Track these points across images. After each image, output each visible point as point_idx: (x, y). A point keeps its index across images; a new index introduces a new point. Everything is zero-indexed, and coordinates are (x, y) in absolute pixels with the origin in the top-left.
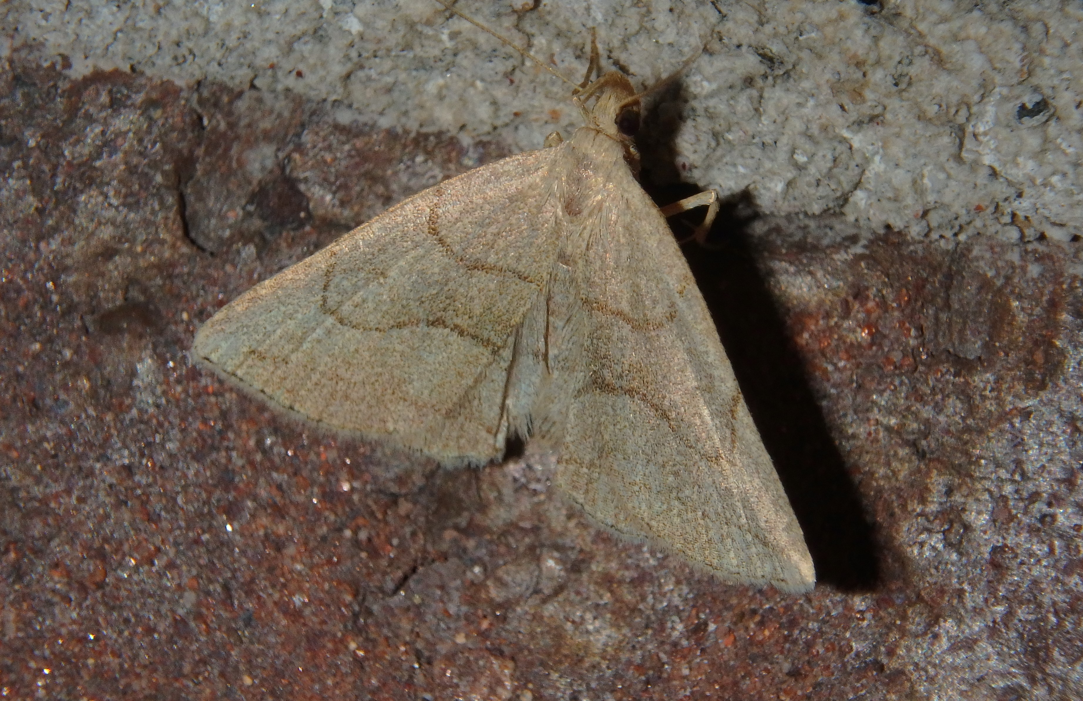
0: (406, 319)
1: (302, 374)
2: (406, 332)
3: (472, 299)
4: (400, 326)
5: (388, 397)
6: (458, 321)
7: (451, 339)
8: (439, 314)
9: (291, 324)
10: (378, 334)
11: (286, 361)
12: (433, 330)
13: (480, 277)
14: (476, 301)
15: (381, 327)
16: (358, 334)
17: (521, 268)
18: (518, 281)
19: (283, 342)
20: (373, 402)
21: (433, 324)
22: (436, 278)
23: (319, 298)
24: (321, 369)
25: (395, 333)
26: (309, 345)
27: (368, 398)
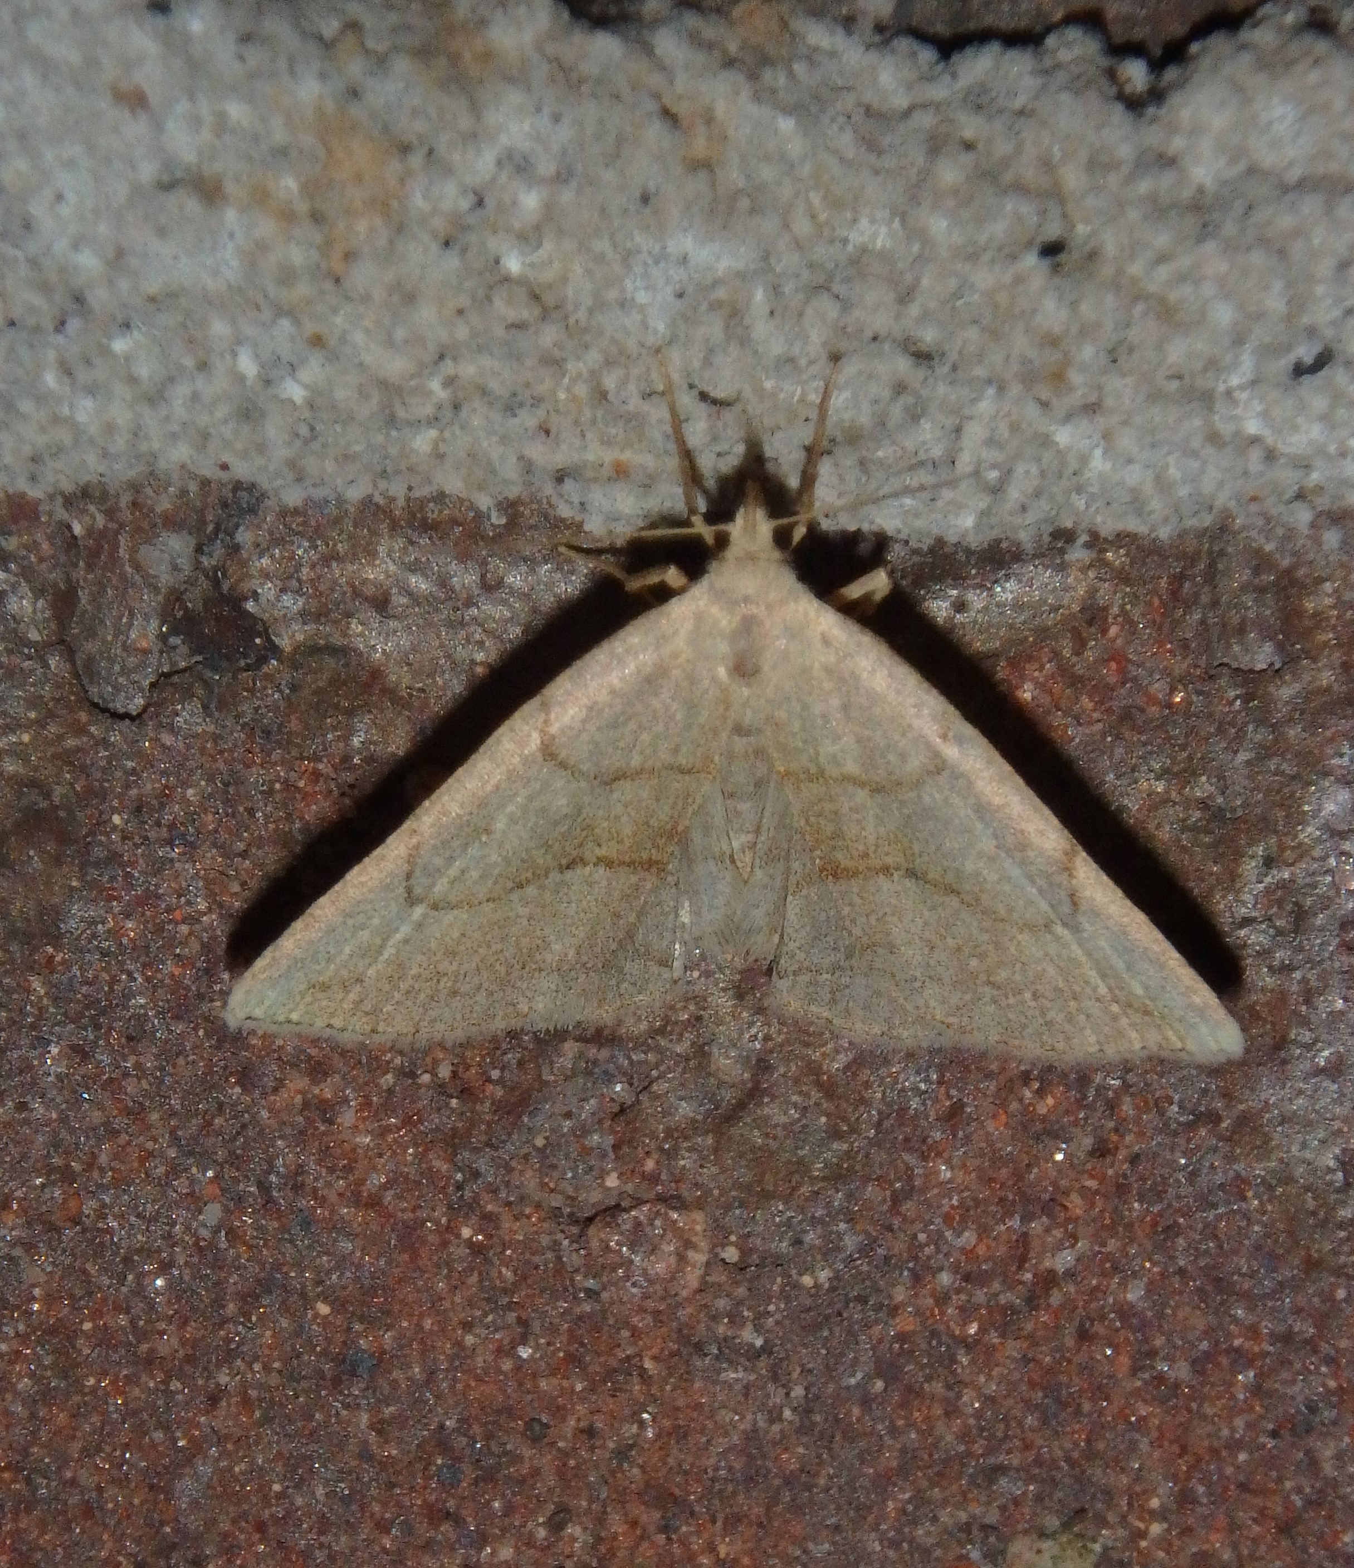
0: (529, 875)
1: (387, 987)
2: (531, 891)
3: (617, 818)
4: (520, 886)
5: (515, 974)
6: (601, 852)
7: (596, 877)
8: (575, 853)
9: (364, 935)
10: (491, 905)
11: (359, 980)
12: (569, 875)
13: (624, 790)
14: (624, 819)
15: (495, 895)
16: (462, 914)
17: (682, 760)
18: (680, 777)
19: (354, 960)
20: (494, 987)
21: (568, 867)
22: (565, 810)
23: (401, 890)
24: (413, 972)
25: (515, 896)
26: (393, 951)
27: (486, 985)
